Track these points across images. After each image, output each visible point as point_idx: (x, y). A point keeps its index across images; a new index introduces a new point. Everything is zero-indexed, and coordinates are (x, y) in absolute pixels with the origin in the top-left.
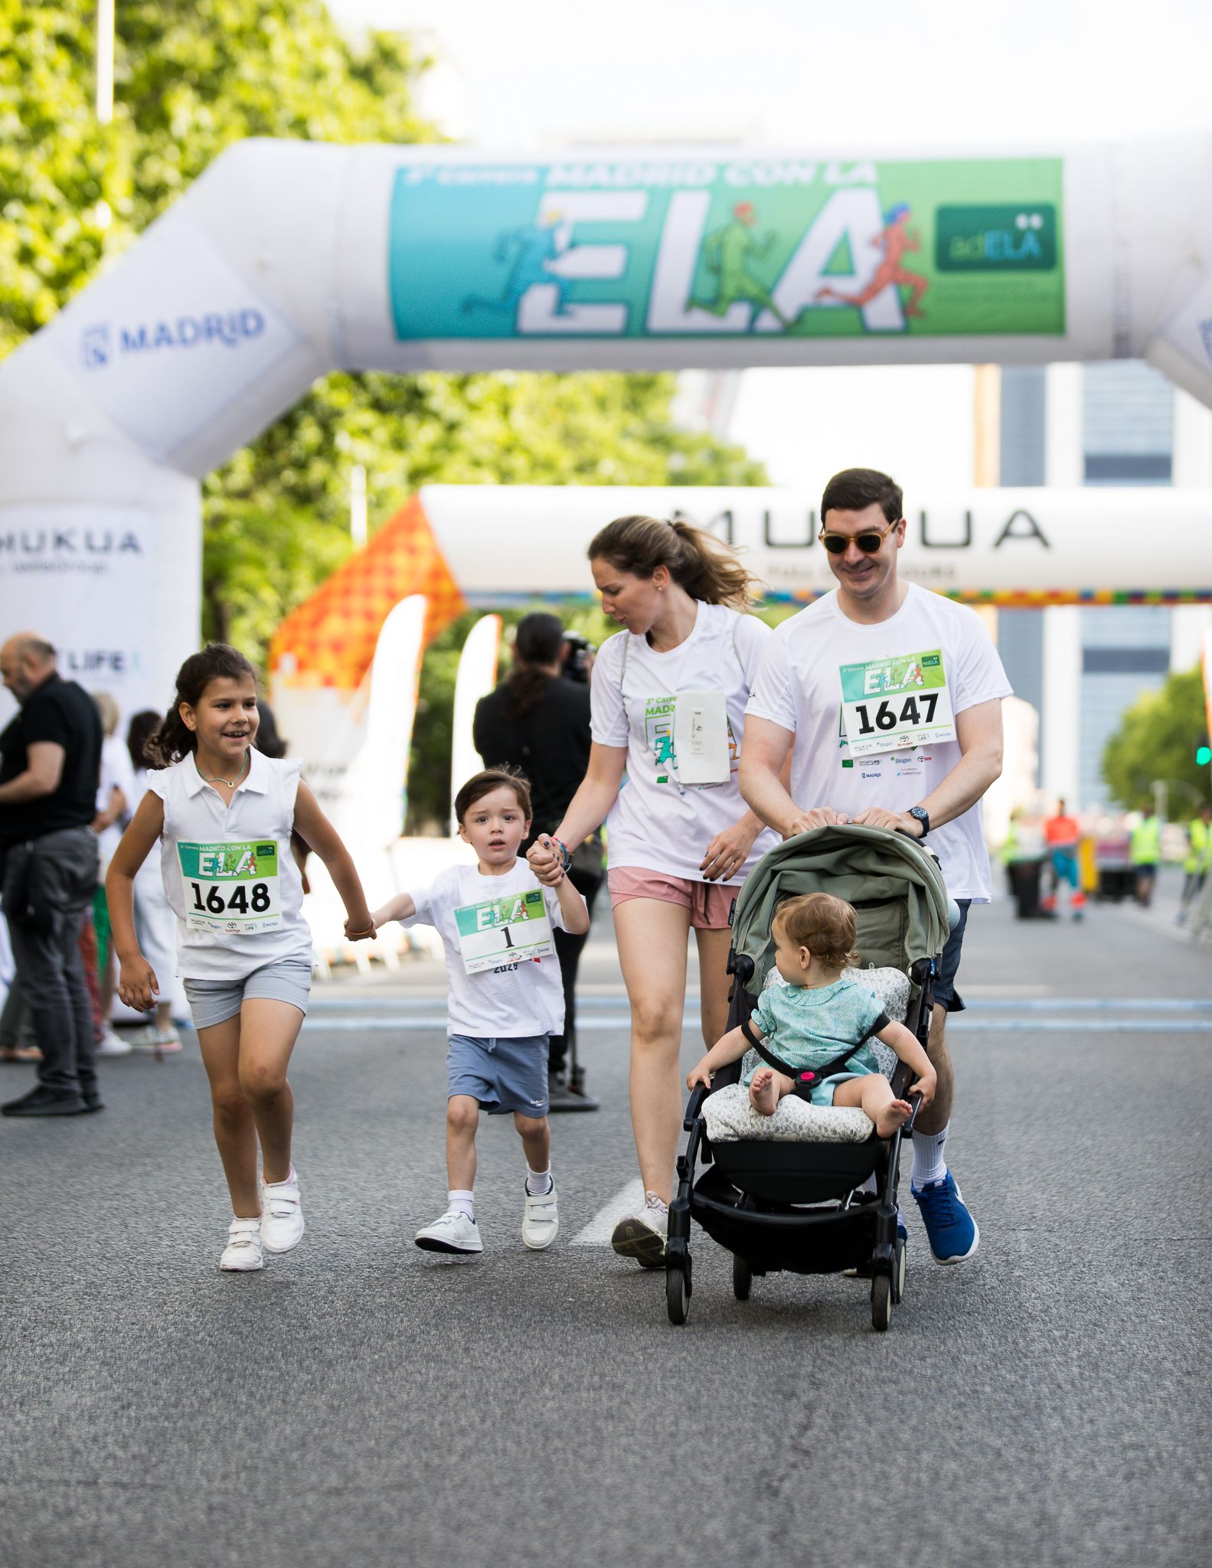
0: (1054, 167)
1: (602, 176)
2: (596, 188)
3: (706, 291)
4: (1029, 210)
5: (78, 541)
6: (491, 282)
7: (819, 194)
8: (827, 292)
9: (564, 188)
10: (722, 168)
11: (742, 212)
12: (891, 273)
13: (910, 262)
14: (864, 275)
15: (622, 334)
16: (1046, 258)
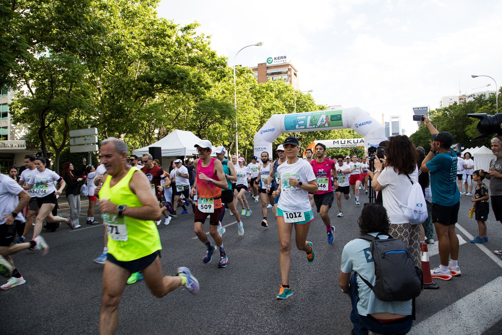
0: (342, 111)
1: (302, 115)
2: (302, 116)
3: (311, 124)
4: (339, 115)
5: (261, 148)
6: (293, 125)
7: (321, 115)
8: (321, 124)
9: (299, 116)
10: (312, 113)
11: (314, 117)
12: (327, 122)
13: (328, 120)
14: (325, 122)
15: (304, 128)
16: (341, 119)
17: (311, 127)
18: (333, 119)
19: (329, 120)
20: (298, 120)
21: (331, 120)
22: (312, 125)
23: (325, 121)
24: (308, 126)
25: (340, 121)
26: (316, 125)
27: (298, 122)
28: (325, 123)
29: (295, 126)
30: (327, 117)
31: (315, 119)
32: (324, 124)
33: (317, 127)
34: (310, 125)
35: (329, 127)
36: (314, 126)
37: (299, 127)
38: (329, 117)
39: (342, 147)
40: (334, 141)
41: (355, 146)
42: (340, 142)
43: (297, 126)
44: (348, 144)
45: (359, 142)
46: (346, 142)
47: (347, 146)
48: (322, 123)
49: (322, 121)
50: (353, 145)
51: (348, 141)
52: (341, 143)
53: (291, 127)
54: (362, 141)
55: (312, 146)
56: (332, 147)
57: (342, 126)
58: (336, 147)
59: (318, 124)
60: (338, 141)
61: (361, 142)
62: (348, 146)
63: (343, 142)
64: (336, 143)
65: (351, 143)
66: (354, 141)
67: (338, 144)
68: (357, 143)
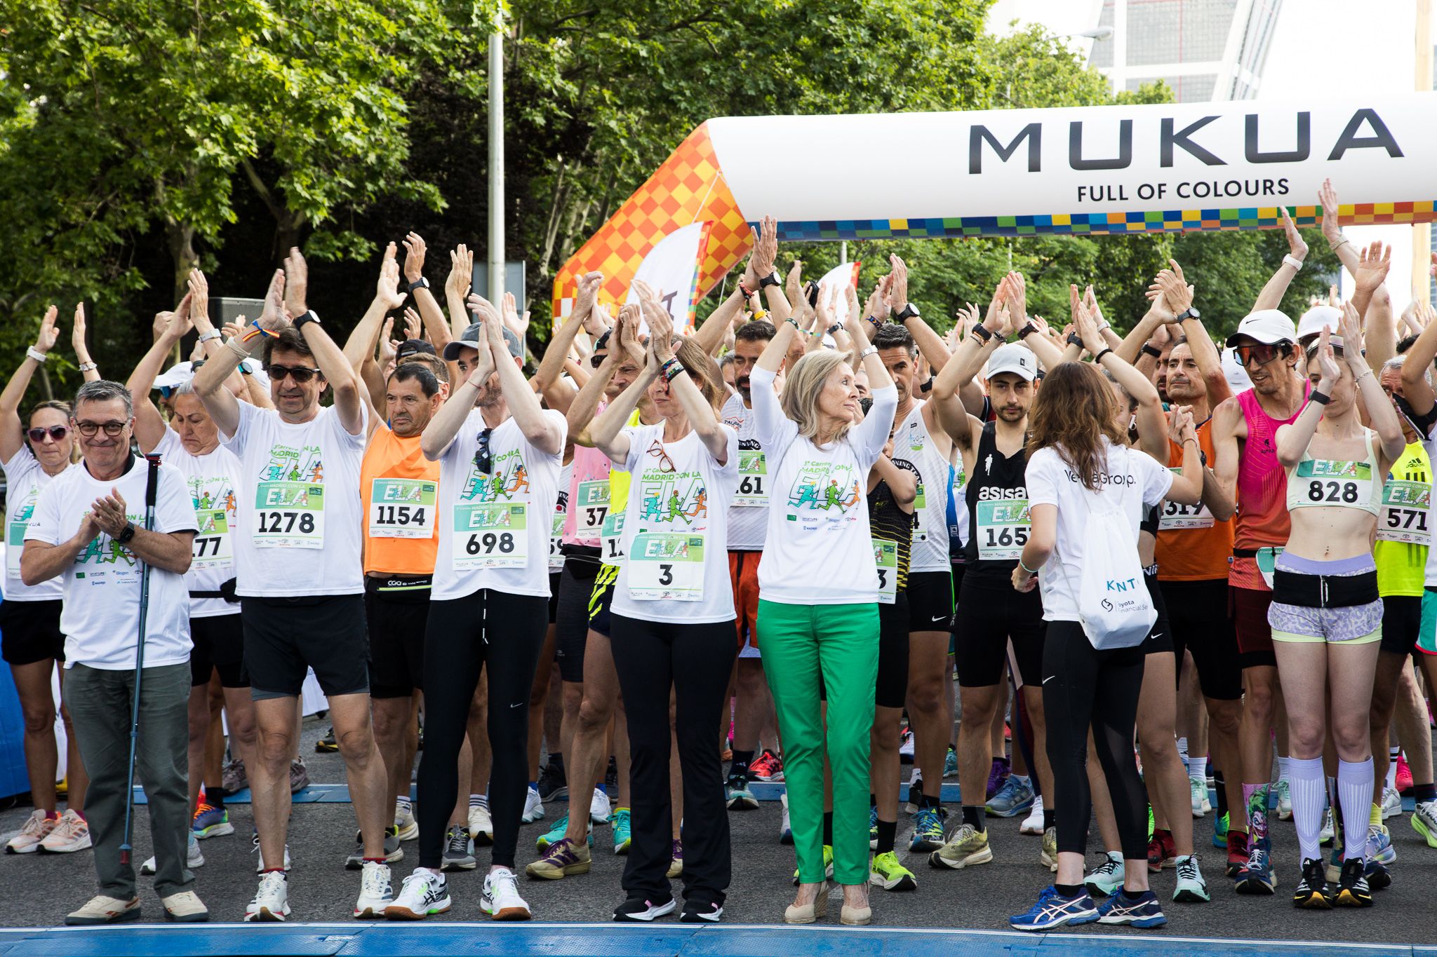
39: (1087, 208)
40: (978, 133)
41: (1265, 203)
42: (1055, 147)
44: (1171, 177)
45: (1324, 137)
46: (1147, 145)
47: (1155, 206)
50: (1242, 188)
51: (1170, 137)
52: (1078, 163)
54: (1366, 130)
55: (681, 193)
56: (951, 208)
58: (1005, 207)
60: (1033, 132)
61: (1348, 140)
62: (1170, 202)
63: (1100, 145)
64: (1005, 154)
65: (1211, 160)
66: (1252, 124)
67: (1034, 166)
68: (1302, 154)
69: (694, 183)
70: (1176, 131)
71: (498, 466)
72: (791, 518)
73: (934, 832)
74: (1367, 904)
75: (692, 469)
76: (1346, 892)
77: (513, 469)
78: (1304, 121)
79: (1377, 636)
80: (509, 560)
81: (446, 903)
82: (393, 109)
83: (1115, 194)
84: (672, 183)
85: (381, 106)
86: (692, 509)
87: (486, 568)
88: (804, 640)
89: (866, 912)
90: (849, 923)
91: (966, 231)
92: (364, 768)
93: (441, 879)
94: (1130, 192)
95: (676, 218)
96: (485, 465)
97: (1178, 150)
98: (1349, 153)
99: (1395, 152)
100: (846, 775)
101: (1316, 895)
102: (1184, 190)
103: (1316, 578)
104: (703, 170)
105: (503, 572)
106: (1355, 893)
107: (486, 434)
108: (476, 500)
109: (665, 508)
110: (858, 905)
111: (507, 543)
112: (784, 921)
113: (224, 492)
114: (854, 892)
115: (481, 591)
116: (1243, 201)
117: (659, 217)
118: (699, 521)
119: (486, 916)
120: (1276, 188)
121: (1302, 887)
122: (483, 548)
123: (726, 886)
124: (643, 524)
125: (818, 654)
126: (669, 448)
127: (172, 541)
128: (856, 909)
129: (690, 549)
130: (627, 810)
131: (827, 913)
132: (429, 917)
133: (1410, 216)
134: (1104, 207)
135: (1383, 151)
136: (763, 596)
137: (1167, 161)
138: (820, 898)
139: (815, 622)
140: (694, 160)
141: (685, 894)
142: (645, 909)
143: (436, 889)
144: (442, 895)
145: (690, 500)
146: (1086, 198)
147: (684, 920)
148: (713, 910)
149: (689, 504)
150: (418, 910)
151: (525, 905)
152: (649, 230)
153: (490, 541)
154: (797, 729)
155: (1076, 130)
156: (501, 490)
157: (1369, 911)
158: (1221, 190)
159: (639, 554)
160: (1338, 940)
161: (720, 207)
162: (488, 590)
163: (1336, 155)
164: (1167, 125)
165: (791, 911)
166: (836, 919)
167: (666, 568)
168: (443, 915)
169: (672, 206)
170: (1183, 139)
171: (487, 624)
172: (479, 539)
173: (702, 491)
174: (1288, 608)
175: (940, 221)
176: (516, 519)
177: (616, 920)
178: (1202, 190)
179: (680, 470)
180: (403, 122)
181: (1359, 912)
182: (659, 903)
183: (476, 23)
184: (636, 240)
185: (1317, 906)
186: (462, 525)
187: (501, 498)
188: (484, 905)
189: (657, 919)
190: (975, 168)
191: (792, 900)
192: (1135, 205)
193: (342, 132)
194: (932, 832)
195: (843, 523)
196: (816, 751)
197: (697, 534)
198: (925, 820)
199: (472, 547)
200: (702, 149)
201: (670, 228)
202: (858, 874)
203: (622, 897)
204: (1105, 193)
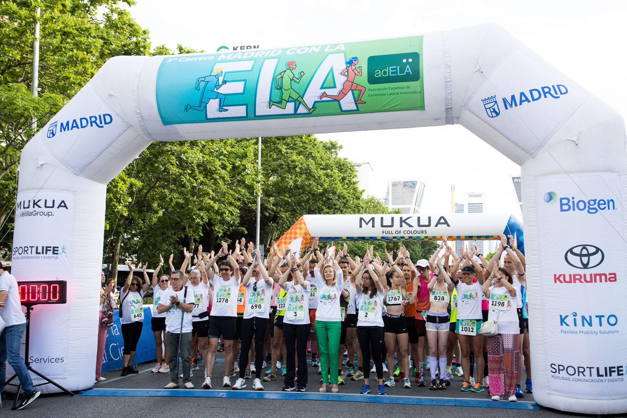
1: (239, 56)
2: (236, 60)
3: (276, 97)
4: (408, 56)
6: (195, 99)
7: (323, 57)
8: (324, 95)
9: (223, 61)
10: (285, 50)
12: (350, 86)
13: (358, 80)
14: (339, 87)
15: (245, 118)
16: (415, 76)
17: (275, 110)
18: (379, 73)
19: (362, 79)
20: (217, 76)
21: (372, 80)
22: (279, 103)
23: (340, 80)
24: (262, 109)
25: (413, 85)
26: (298, 102)
27: (218, 86)
28: (343, 93)
29: (202, 106)
30: (350, 63)
31: (296, 73)
32: (336, 100)
33: (302, 110)
34: (271, 103)
35: (357, 111)
36: (290, 108)
37: (221, 108)
38: (363, 64)
39: (384, 235)
40: (361, 219)
41: (422, 236)
42: (378, 222)
43: (213, 107)
44: (402, 229)
45: (434, 222)
46: (397, 222)
47: (399, 235)
48: (330, 92)
49: (329, 83)
50: (417, 232)
51: (402, 221)
52: (382, 226)
53: (186, 109)
54: (442, 221)
55: (298, 231)
56: (355, 235)
57: (422, 107)
58: (367, 235)
59: (310, 98)
60: (373, 219)
61: (439, 223)
62: (402, 235)
63: (387, 222)
64: (367, 224)
65: (411, 226)
66: (419, 219)
67: (373, 226)
68: (429, 225)
69: (301, 228)
70: (403, 219)
71: (258, 290)
72: (321, 302)
73: (352, 372)
74: (445, 389)
75: (301, 291)
76: (441, 386)
77: (262, 290)
78: (430, 218)
79: (448, 330)
80: (260, 310)
81: (245, 386)
82: (237, 212)
83: (390, 233)
84: (296, 228)
85: (234, 212)
86: (301, 300)
87: (255, 312)
88: (324, 329)
89: (337, 390)
90: (333, 392)
91: (359, 240)
92: (228, 355)
93: (244, 381)
94: (394, 232)
95: (297, 236)
96: (255, 290)
97: (403, 224)
98: (439, 225)
99: (449, 226)
100: (333, 360)
101: (434, 387)
102: (405, 232)
103: (436, 317)
104: (303, 226)
105: (259, 313)
106: (442, 386)
107: (256, 283)
108: (253, 297)
109: (295, 299)
110: (335, 388)
111: (260, 306)
112: (319, 392)
113: (200, 294)
114: (335, 385)
115: (254, 317)
116: (417, 235)
117: (293, 236)
118: (302, 302)
119: (254, 389)
120: (424, 232)
121: (431, 385)
122: (255, 308)
123: (307, 384)
124: (290, 303)
125: (327, 332)
126: (295, 287)
127: (188, 305)
128: (335, 389)
129: (301, 308)
130: (285, 366)
131: (329, 390)
132: (241, 389)
133: (452, 239)
134: (388, 235)
135: (446, 225)
136: (317, 319)
137: (401, 226)
138: (327, 386)
139: (326, 325)
140: (301, 224)
141: (298, 385)
142: (289, 388)
143: (243, 383)
144: (244, 384)
145: (300, 297)
146: (384, 233)
147: (297, 391)
148: (304, 389)
149: (300, 298)
150: (239, 388)
151: (262, 387)
152: (291, 238)
153: (256, 306)
154: (322, 349)
155: (382, 219)
156: (259, 295)
157: (445, 390)
158: (413, 232)
159: (289, 310)
160: (439, 397)
161: (306, 234)
162: (256, 317)
163: (436, 226)
164: (401, 218)
165: (321, 389)
166: (331, 391)
167: (295, 312)
168: (244, 389)
169: (296, 233)
170: (404, 221)
171: (255, 324)
172: (254, 306)
173: (302, 295)
174: (430, 323)
175: (353, 237)
176: (262, 301)
177: (283, 391)
178: (409, 232)
179: (297, 291)
180: (239, 215)
181: (443, 391)
182: (292, 387)
183: (255, 194)
184: (288, 240)
185: (434, 389)
186: (250, 302)
187: (259, 297)
188: (254, 387)
189: (291, 391)
190: (361, 226)
191: (321, 387)
192: (395, 235)
193: (226, 217)
194: (351, 372)
195: (332, 303)
196: (326, 354)
197: (302, 305)
198: (350, 369)
199: (252, 307)
200: (302, 221)
201: (295, 238)
202: (336, 382)
203: (284, 386)
204: (388, 232)
